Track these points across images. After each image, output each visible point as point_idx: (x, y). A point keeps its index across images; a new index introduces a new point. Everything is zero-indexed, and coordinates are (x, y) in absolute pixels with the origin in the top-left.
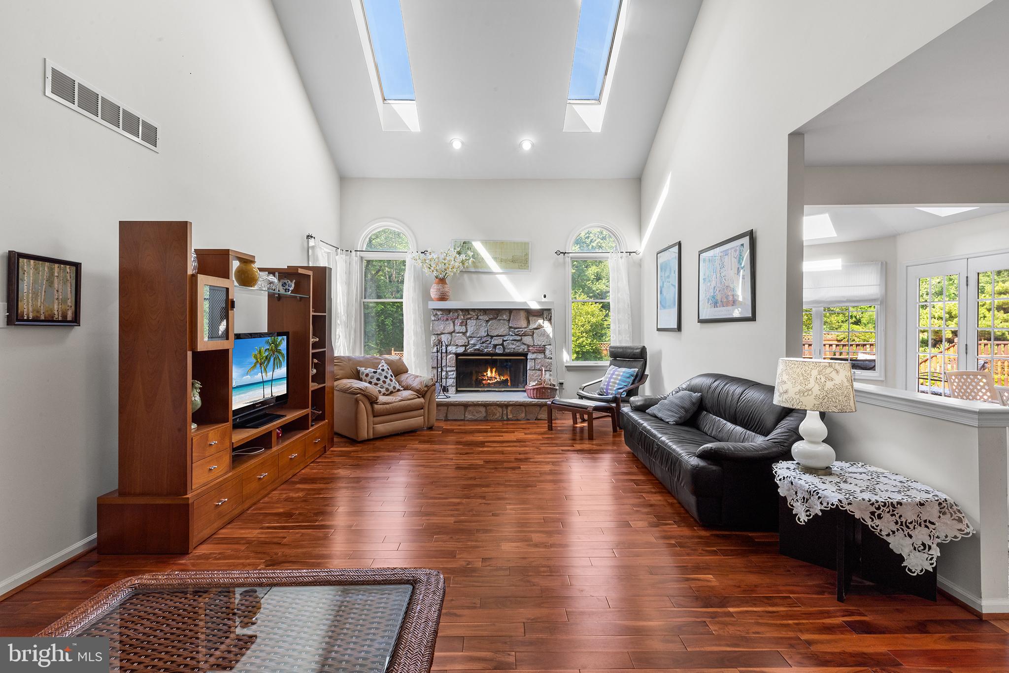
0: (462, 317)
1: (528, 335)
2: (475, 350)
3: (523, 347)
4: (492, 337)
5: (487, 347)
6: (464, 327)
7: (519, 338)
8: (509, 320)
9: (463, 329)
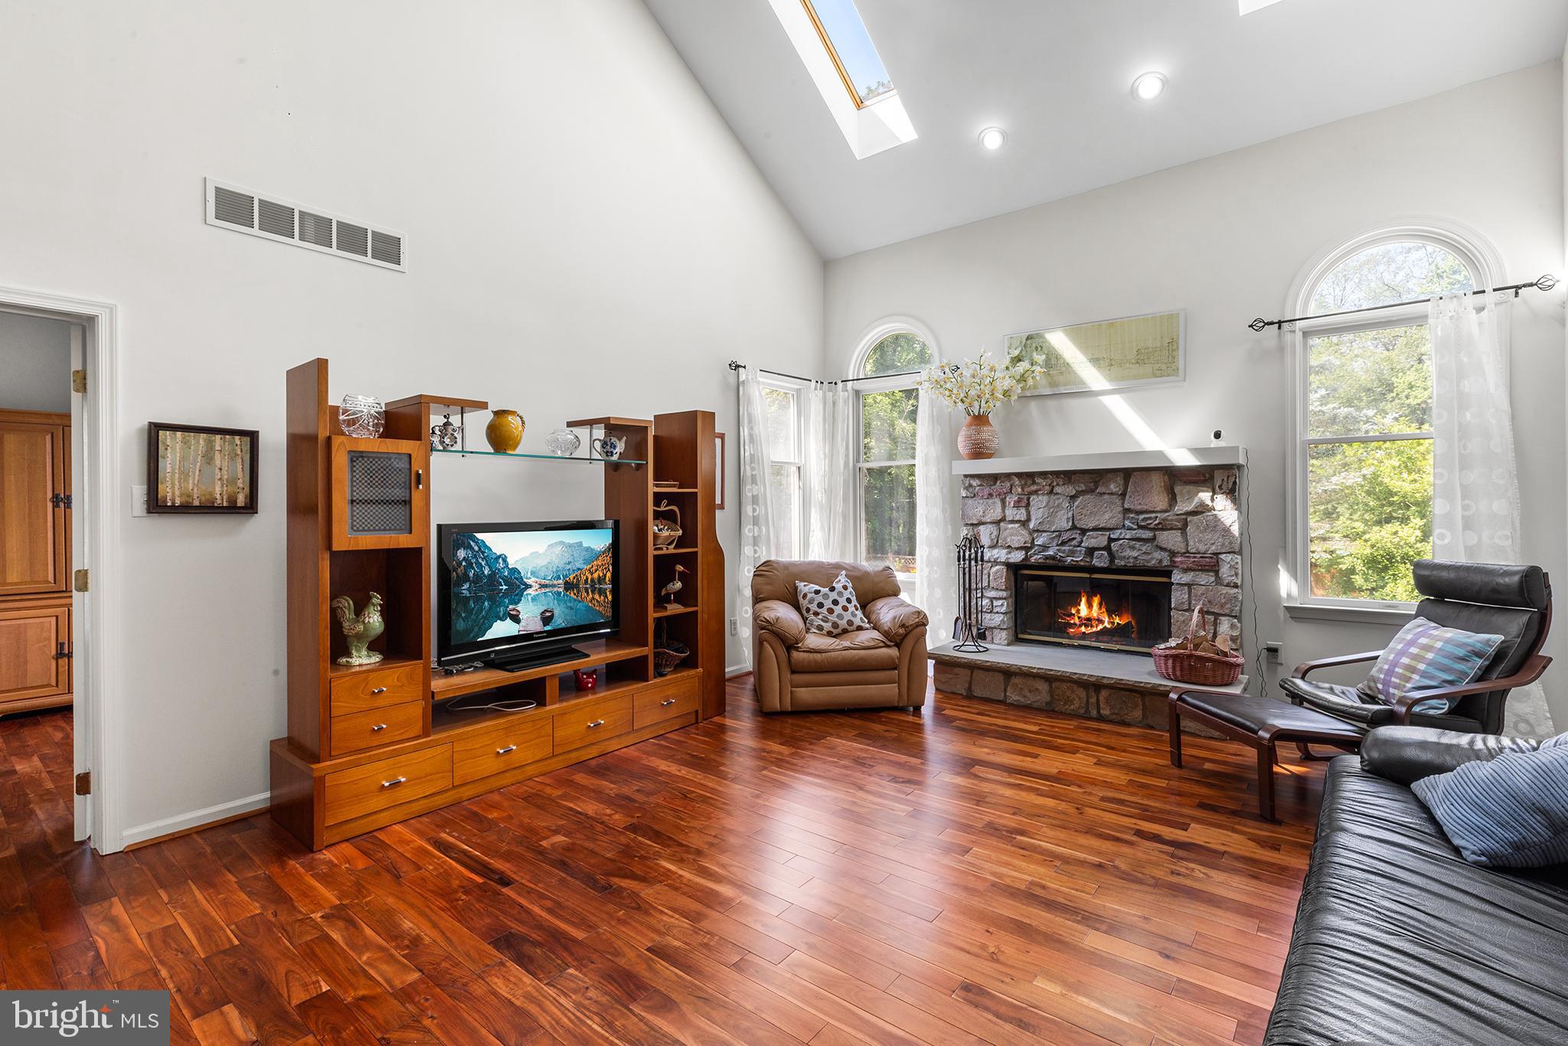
0: (1020, 490)
1: (1172, 529)
2: (1047, 558)
3: (1158, 555)
4: (1084, 531)
5: (1072, 553)
6: (1023, 510)
7: (1148, 534)
8: (1123, 495)
9: (1021, 514)
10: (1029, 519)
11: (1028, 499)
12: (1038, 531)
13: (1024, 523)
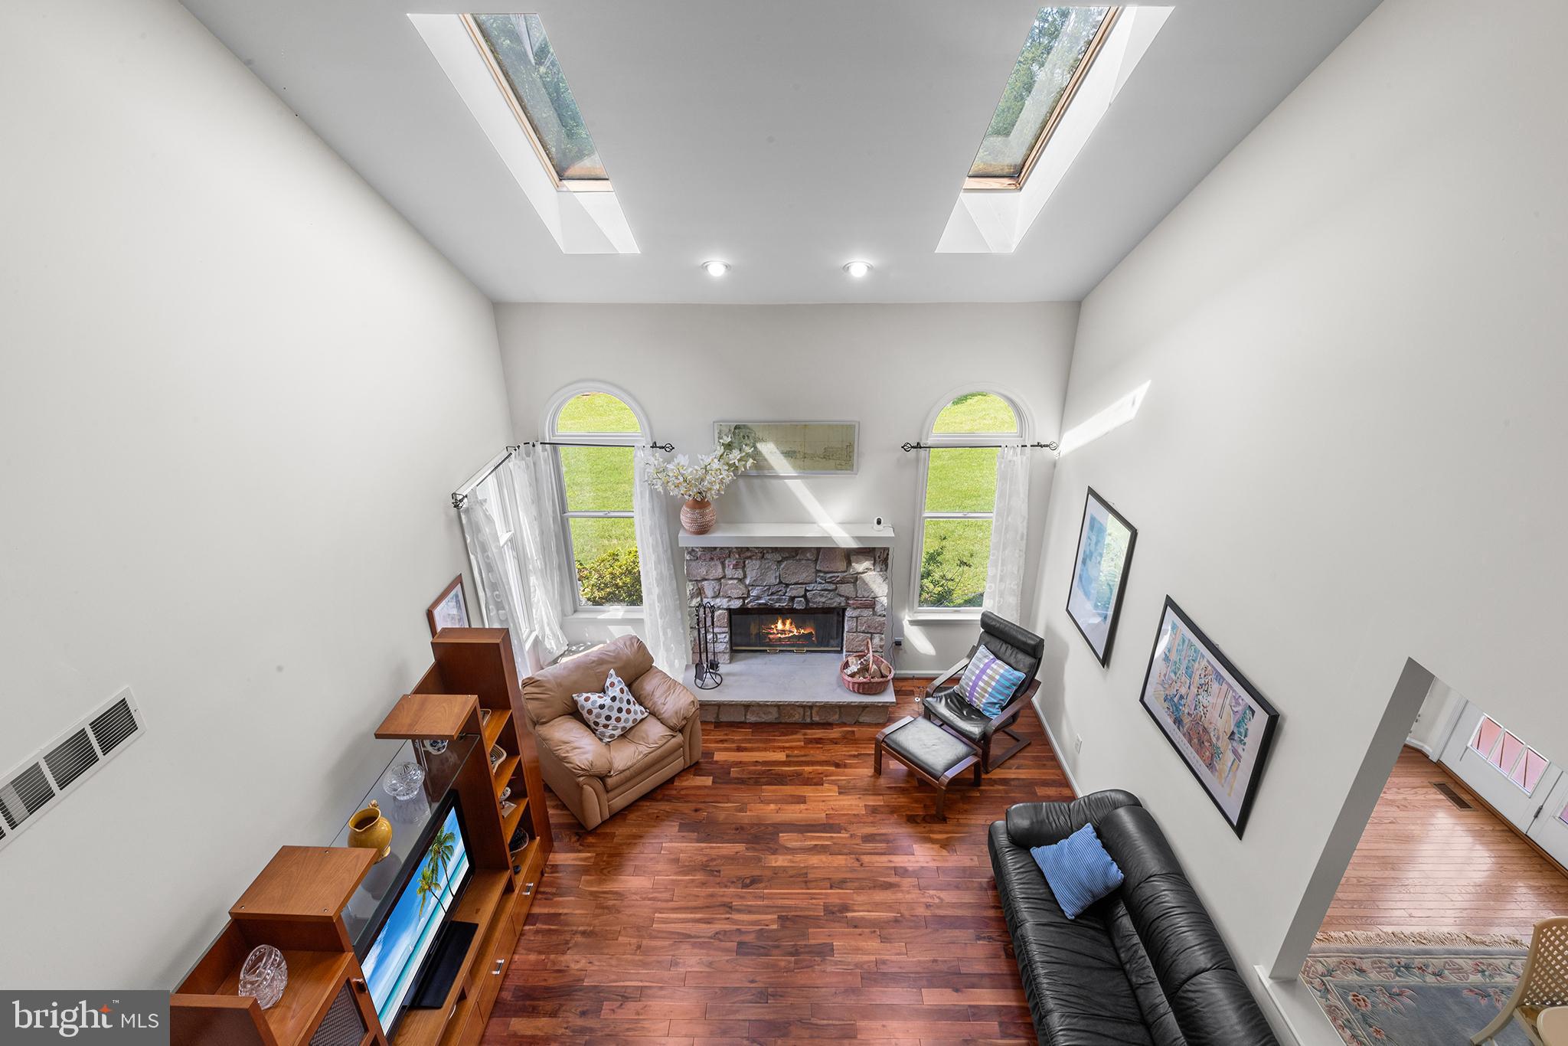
0: (737, 556)
1: (848, 583)
2: (760, 604)
3: (838, 600)
4: (787, 585)
5: (779, 600)
6: (740, 571)
7: (832, 587)
8: (817, 560)
9: (739, 574)
10: (745, 577)
11: (744, 562)
12: (752, 585)
13: (741, 580)
